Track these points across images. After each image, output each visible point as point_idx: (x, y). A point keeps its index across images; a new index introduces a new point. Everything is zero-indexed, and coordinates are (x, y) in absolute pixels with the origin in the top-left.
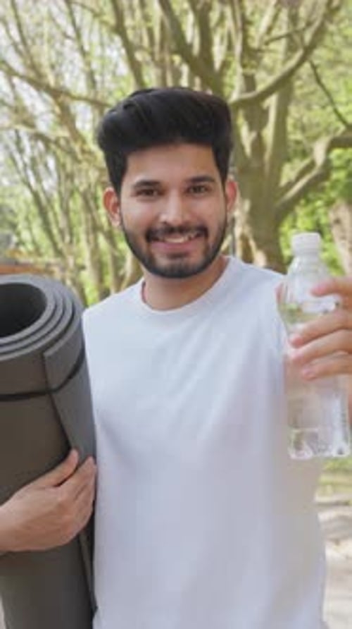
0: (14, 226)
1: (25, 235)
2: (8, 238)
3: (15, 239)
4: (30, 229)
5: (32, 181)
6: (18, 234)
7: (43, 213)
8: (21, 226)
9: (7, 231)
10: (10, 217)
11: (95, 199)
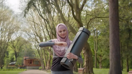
0: (35, 54)
1: (36, 55)
2: (34, 55)
3: (35, 56)
4: (37, 54)
5: (37, 48)
6: (35, 55)
7: (39, 52)
8: (36, 54)
9: (34, 54)
10: (34, 53)
11: (45, 50)
